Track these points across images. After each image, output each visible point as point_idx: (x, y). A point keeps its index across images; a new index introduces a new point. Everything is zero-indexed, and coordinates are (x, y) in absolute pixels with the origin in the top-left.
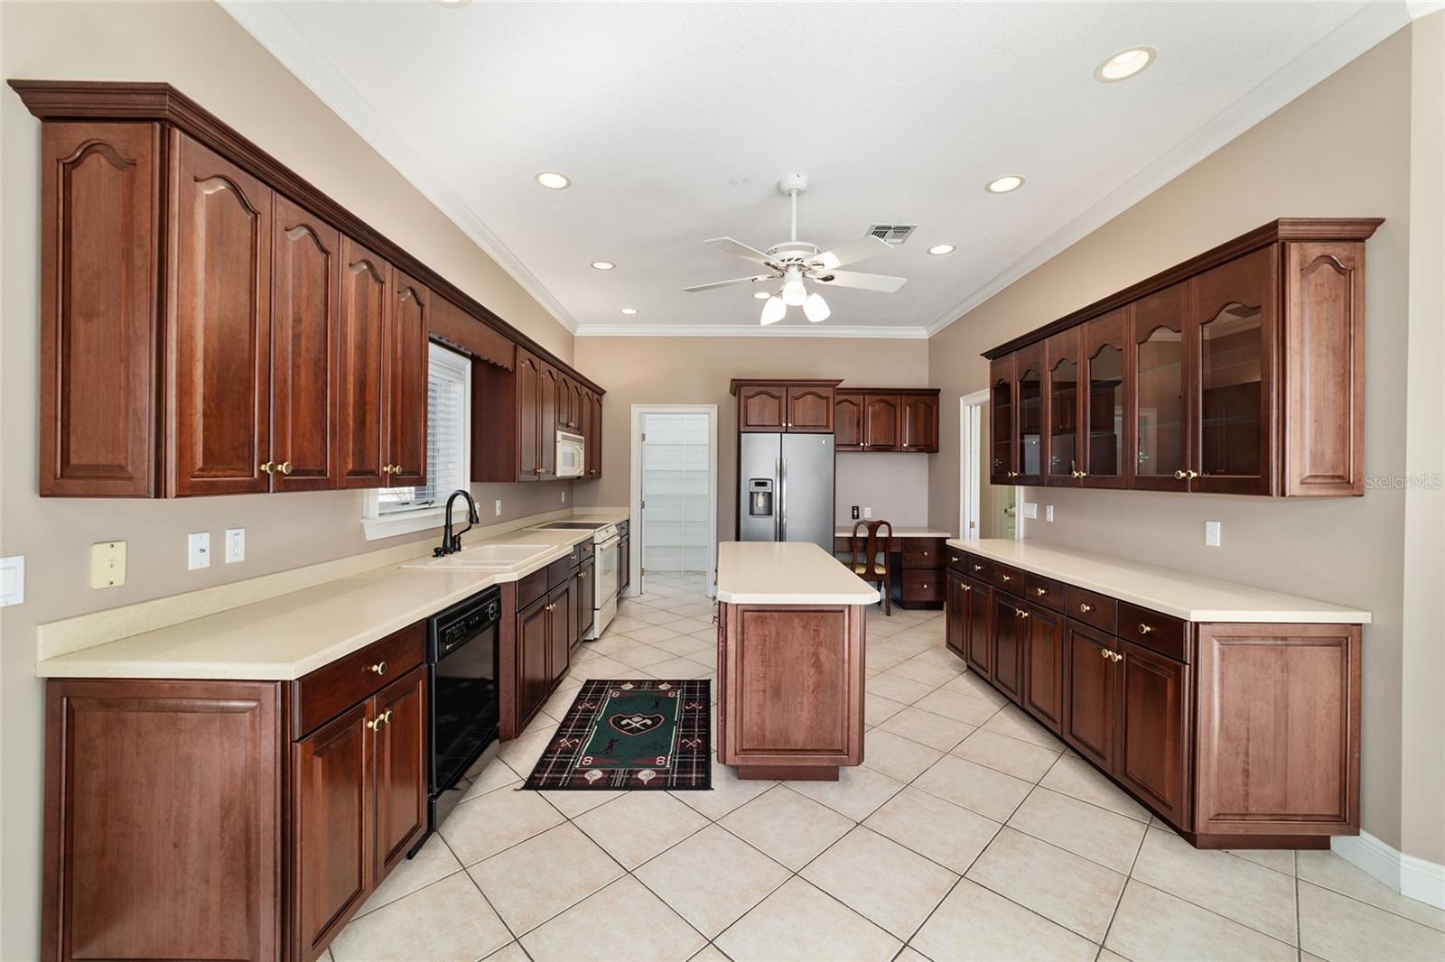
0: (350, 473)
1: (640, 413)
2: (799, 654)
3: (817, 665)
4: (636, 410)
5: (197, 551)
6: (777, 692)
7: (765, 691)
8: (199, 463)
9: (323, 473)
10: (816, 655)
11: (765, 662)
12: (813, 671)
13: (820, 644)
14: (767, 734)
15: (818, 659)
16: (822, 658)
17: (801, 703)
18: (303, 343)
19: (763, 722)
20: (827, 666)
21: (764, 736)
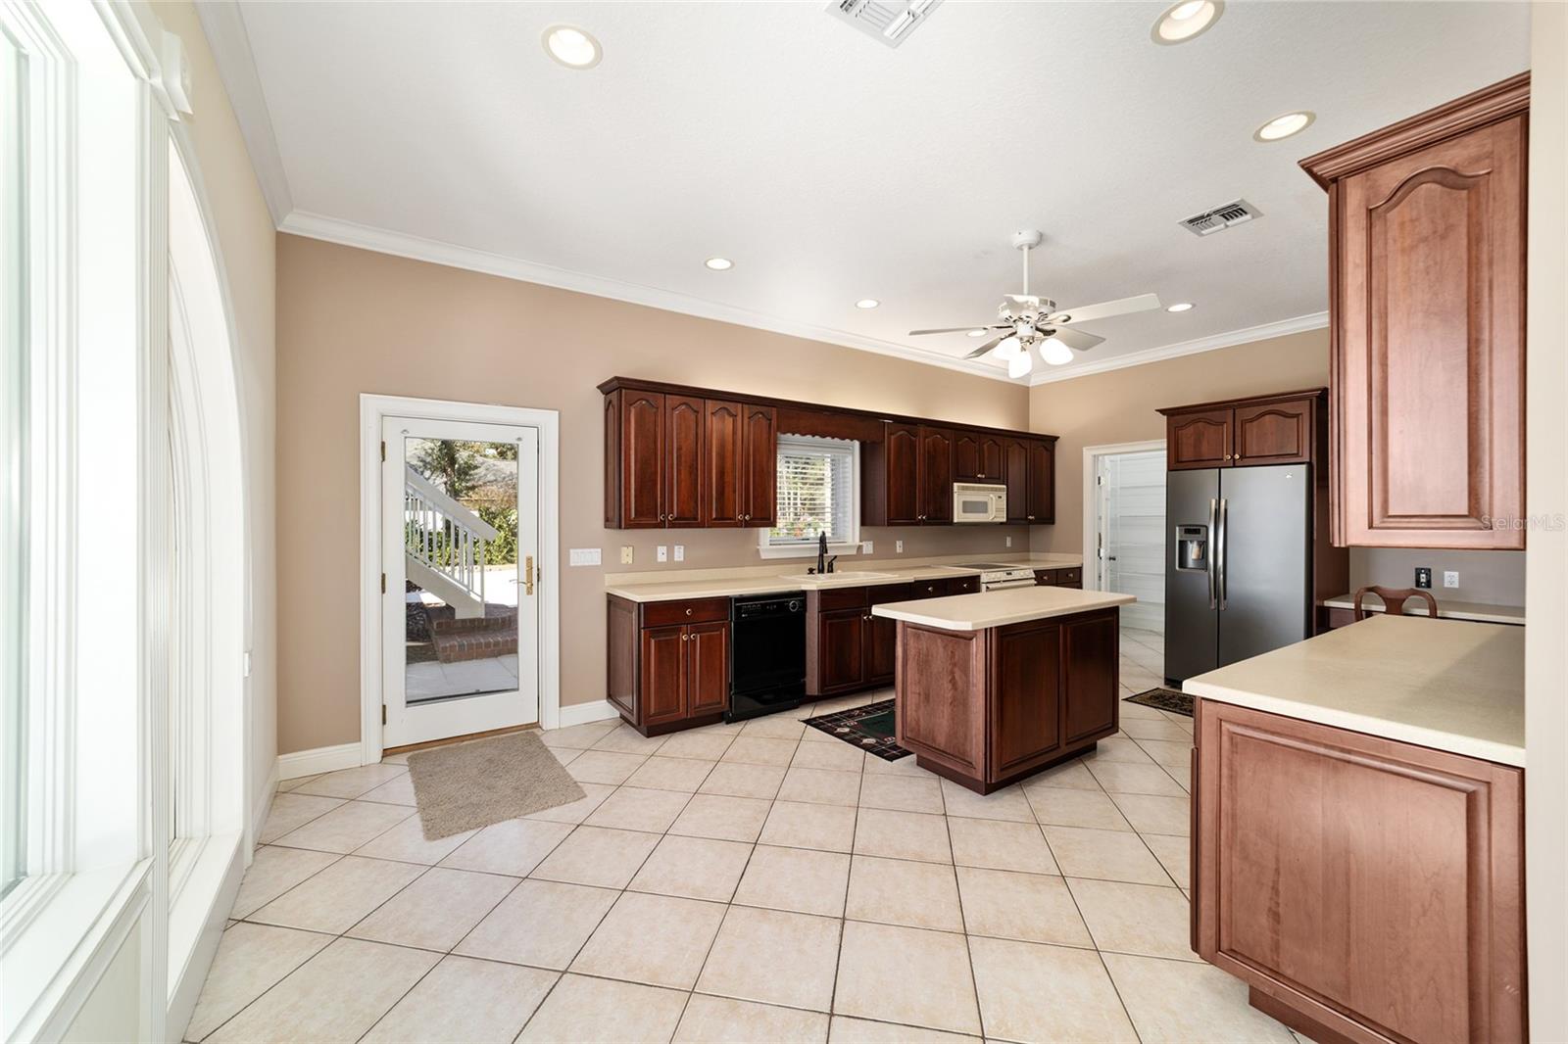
0: (715, 519)
1: (1095, 456)
2: (941, 670)
3: (953, 681)
4: (1088, 454)
5: (661, 555)
6: (927, 697)
7: (919, 694)
8: (633, 516)
9: (696, 519)
10: (952, 673)
11: (921, 672)
12: (950, 686)
13: (955, 665)
14: (921, 729)
15: (954, 678)
16: (957, 677)
17: (943, 712)
18: (683, 459)
19: (919, 719)
20: (960, 684)
21: (919, 730)
